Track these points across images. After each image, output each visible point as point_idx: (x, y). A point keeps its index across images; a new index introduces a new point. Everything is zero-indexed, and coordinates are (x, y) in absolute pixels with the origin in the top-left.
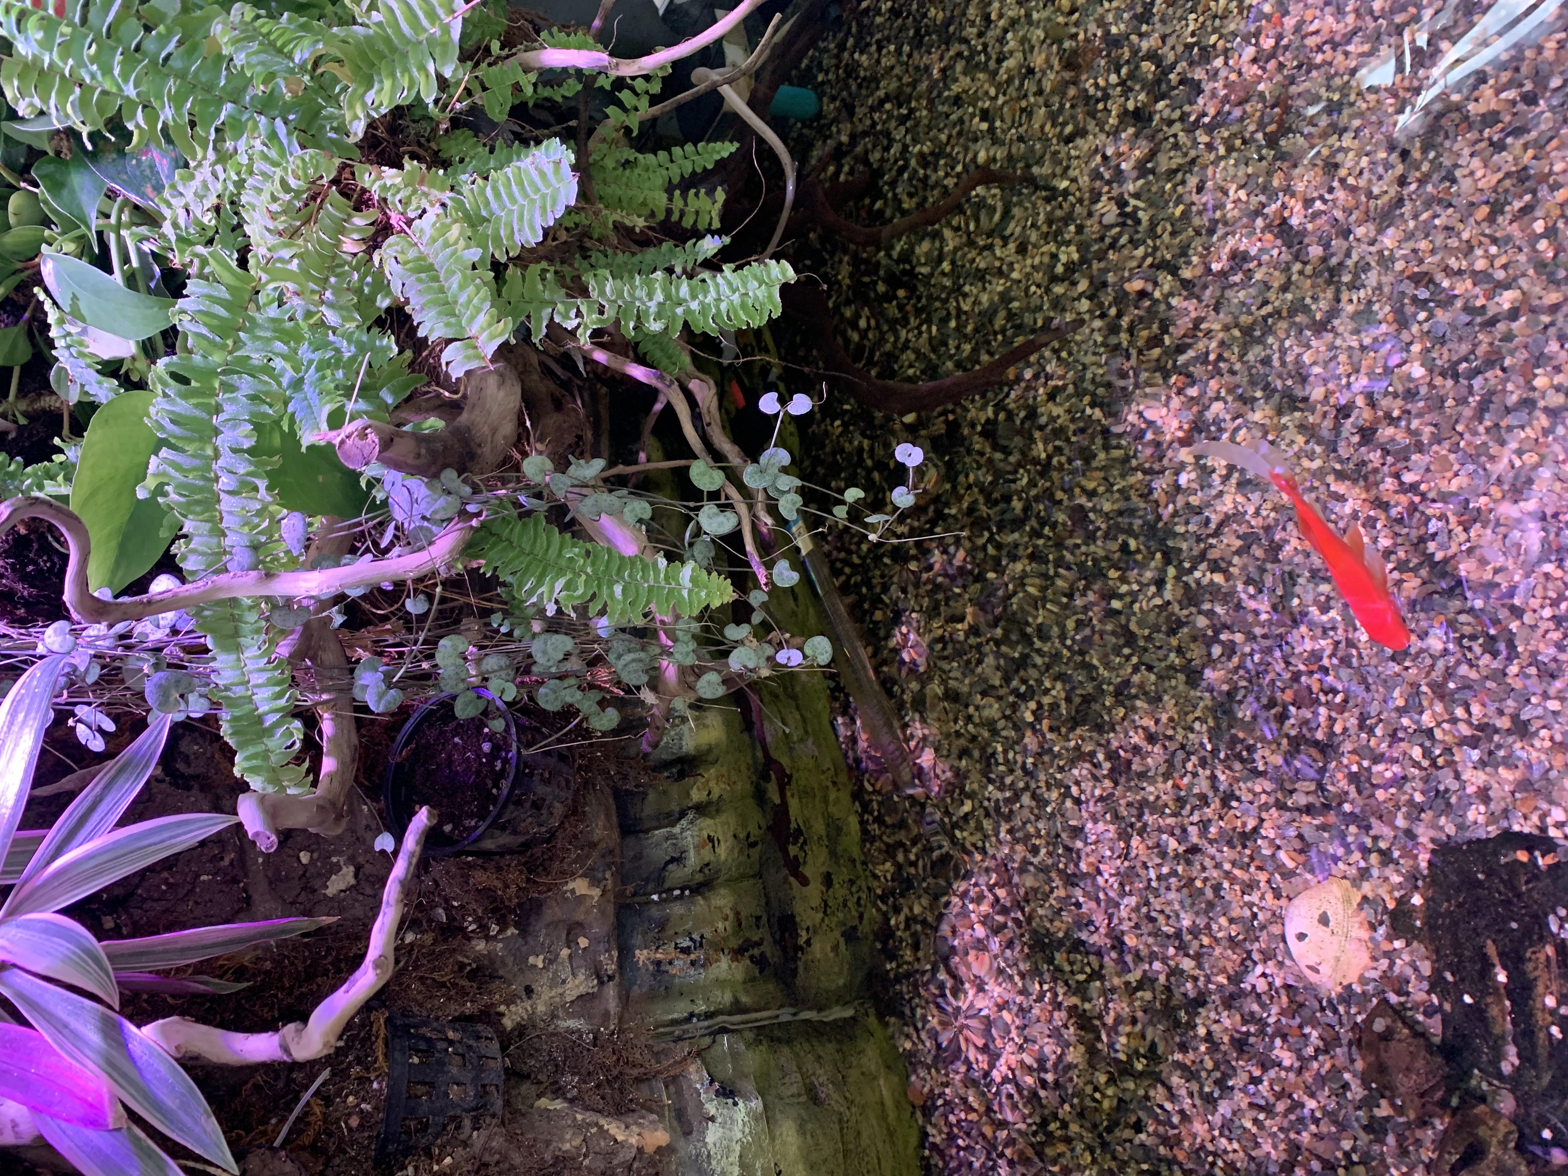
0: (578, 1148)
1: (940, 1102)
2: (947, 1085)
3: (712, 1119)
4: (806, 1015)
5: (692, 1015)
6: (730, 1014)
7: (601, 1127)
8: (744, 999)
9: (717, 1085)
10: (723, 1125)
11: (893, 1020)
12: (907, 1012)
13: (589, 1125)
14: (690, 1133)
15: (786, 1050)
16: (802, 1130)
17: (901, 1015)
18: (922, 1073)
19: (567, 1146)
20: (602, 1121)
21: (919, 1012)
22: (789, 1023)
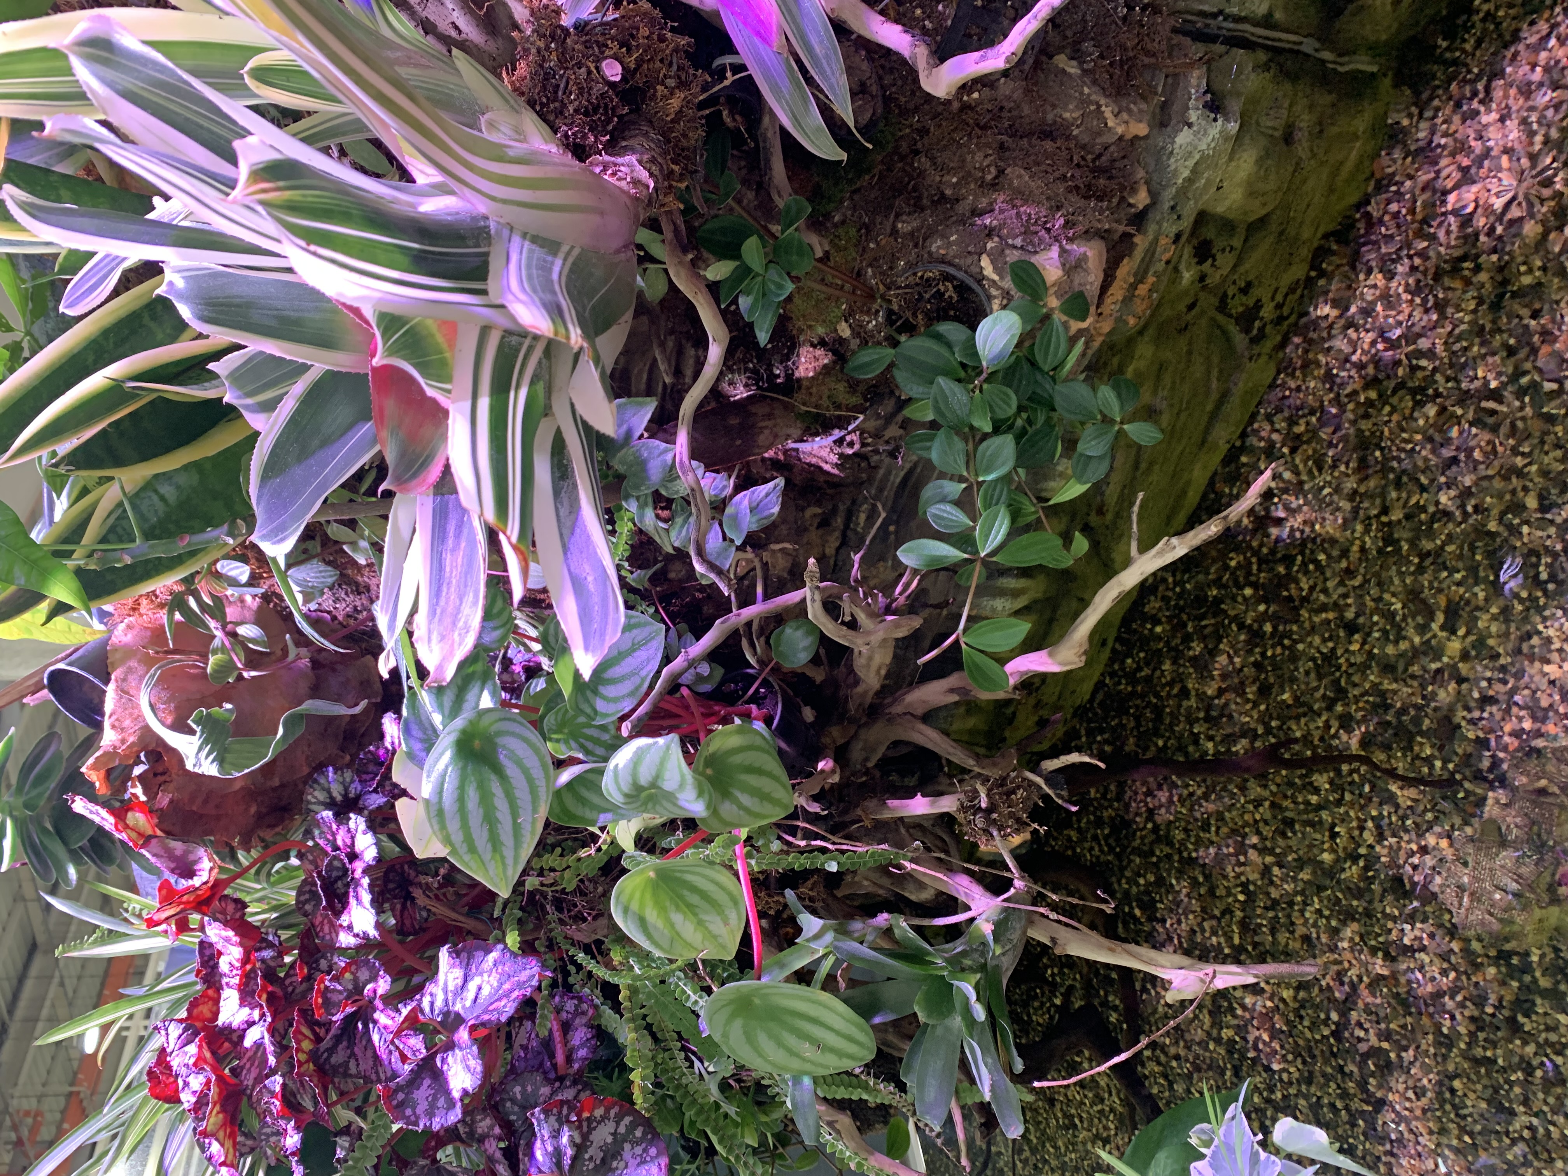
0: (1075, 119)
1: (1394, 188)
2: (1411, 177)
3: (1190, 125)
4: (1327, 55)
5: (1221, 12)
6: (1257, 24)
7: (1099, 106)
8: (1278, 15)
9: (1209, 97)
10: (1196, 133)
11: (1408, 92)
12: (1425, 96)
13: (1091, 102)
14: (1166, 126)
15: (1288, 86)
16: (1260, 161)
17: (1417, 94)
18: (1397, 154)
19: (1067, 115)
20: (1102, 102)
21: (1436, 102)
22: (1307, 55)
